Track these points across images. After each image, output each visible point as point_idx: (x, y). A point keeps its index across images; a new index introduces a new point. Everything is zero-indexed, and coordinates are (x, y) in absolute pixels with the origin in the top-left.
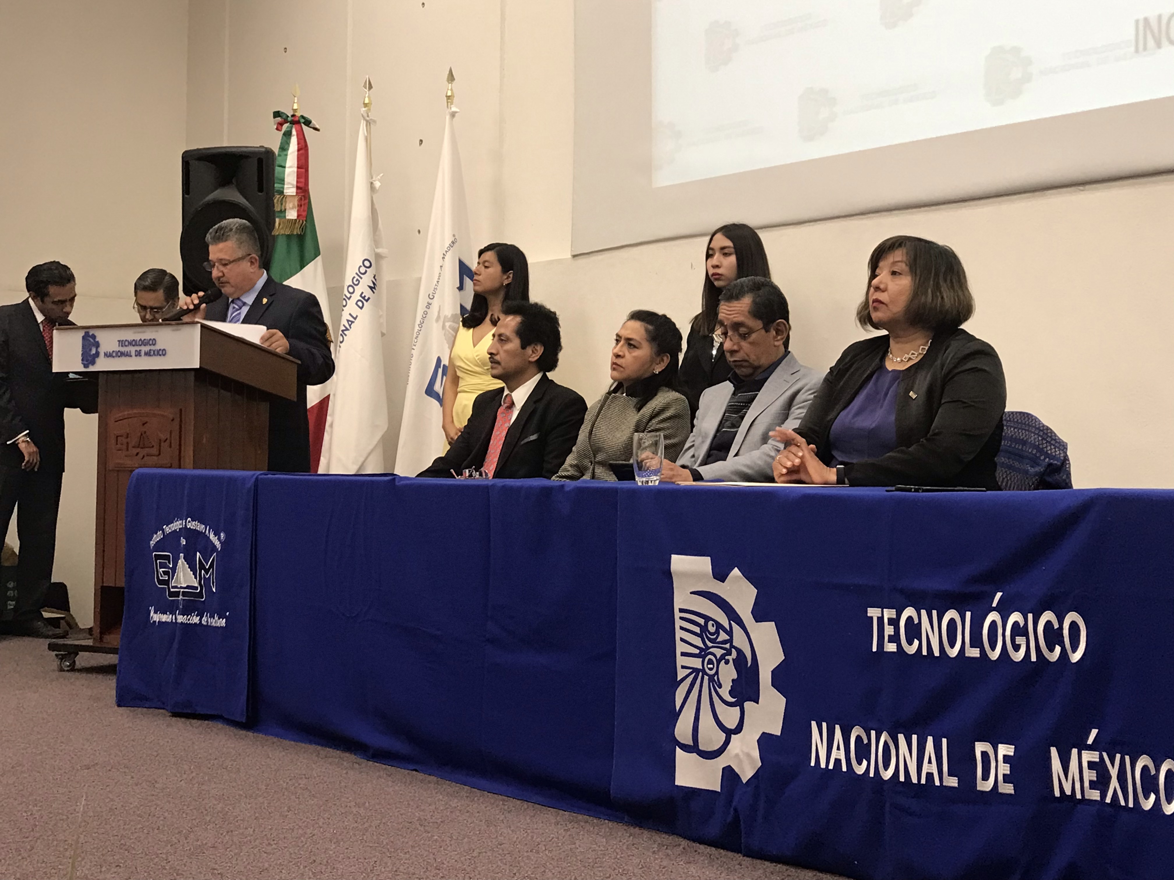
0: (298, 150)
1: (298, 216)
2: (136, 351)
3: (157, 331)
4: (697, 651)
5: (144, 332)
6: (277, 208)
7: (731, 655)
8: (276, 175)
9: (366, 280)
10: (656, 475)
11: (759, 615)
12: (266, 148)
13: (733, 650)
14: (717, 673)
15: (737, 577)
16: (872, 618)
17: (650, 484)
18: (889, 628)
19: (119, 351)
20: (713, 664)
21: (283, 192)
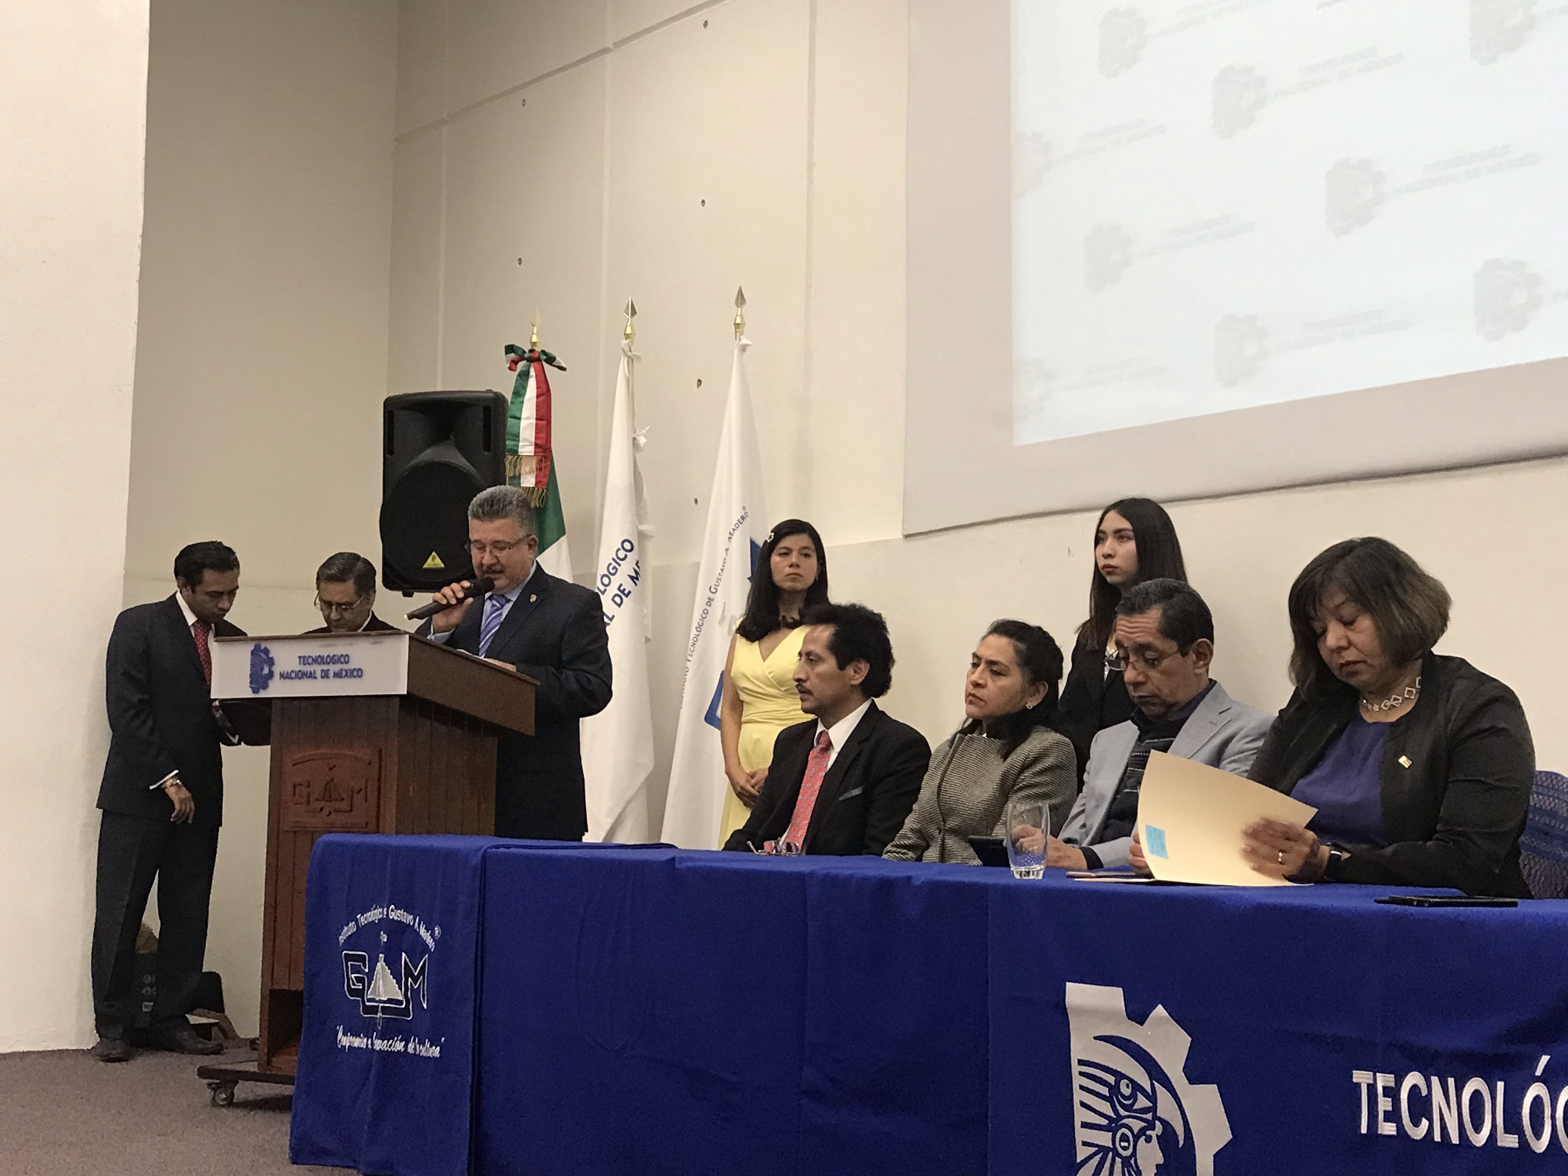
0: (538, 397)
1: (537, 483)
2: (322, 671)
3: (351, 645)
4: (1104, 1122)
5: (334, 645)
6: (509, 473)
7: (1154, 1130)
8: (509, 429)
9: (627, 568)
10: (1040, 864)
11: (1195, 1074)
12: (494, 393)
13: (1157, 1122)
14: (1134, 1153)
15: (1161, 1018)
16: (1358, 1085)
17: (1031, 877)
18: (1385, 1101)
19: (300, 671)
20: (1128, 1141)
21: (517, 452)
